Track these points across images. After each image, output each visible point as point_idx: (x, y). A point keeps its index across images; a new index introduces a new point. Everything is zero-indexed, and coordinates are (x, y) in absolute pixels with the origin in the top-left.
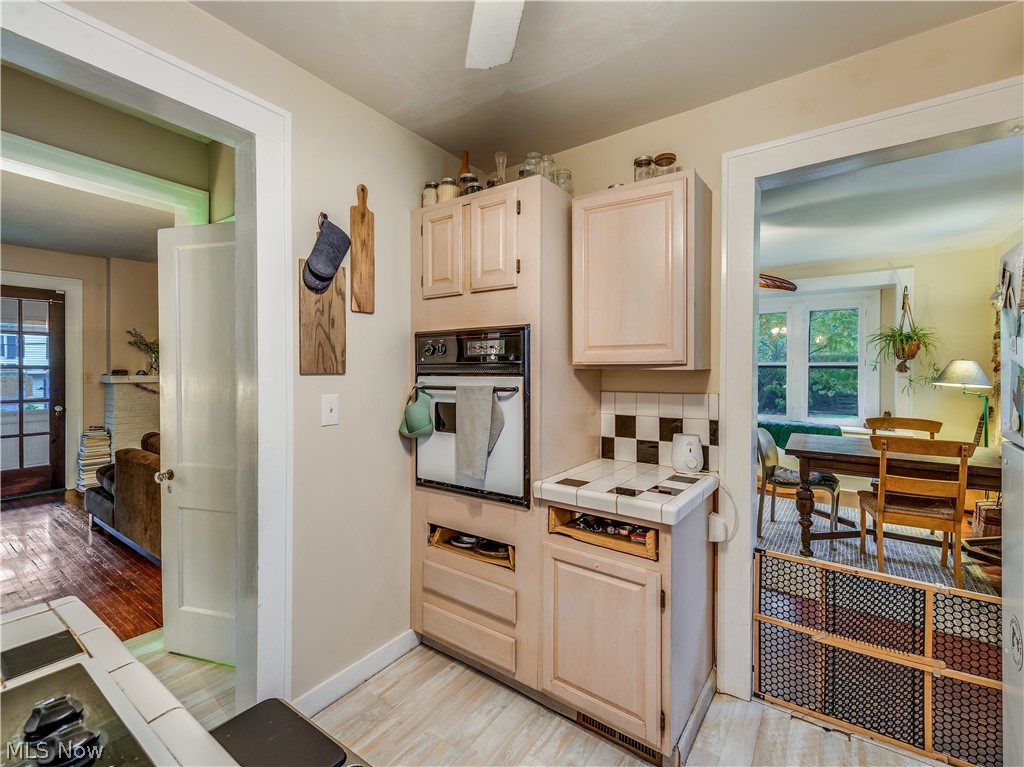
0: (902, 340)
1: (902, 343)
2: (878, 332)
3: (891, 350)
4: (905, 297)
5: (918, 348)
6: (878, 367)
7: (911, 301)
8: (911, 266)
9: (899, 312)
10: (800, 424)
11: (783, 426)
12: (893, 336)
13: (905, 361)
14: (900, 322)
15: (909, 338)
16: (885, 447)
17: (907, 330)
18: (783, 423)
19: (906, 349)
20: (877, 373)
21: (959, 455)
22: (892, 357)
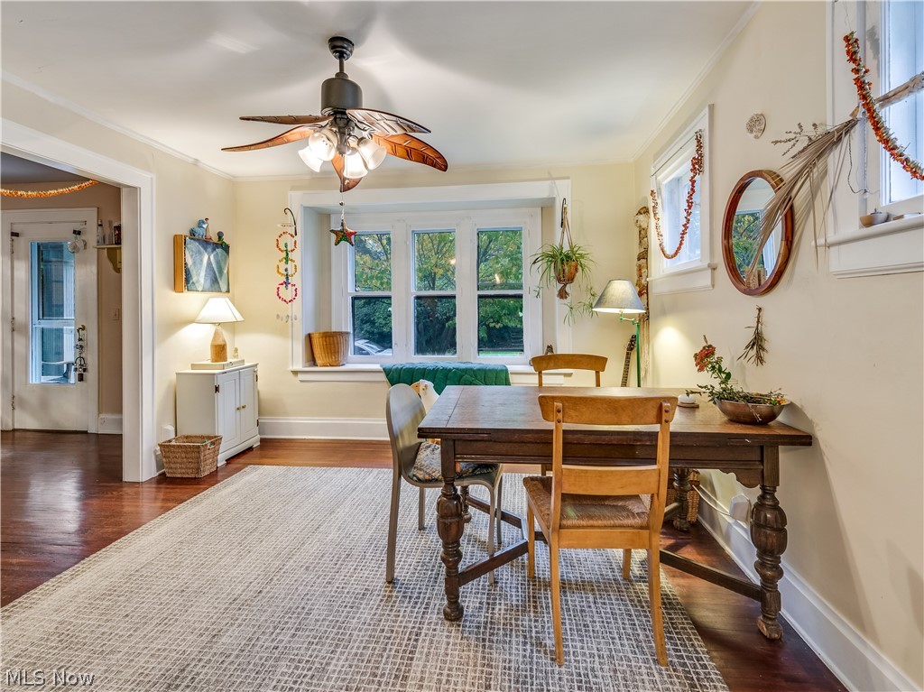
0: (562, 260)
1: (563, 263)
2: (540, 251)
3: (553, 274)
4: (564, 210)
5: (576, 270)
6: (541, 294)
7: (569, 216)
8: (568, 178)
9: (558, 229)
10: (469, 366)
11: (450, 370)
12: (553, 256)
13: (565, 285)
14: (560, 240)
15: (568, 257)
16: (560, 415)
17: (566, 249)
18: (450, 366)
19: (566, 271)
20: (540, 300)
21: (659, 421)
22: (554, 282)
